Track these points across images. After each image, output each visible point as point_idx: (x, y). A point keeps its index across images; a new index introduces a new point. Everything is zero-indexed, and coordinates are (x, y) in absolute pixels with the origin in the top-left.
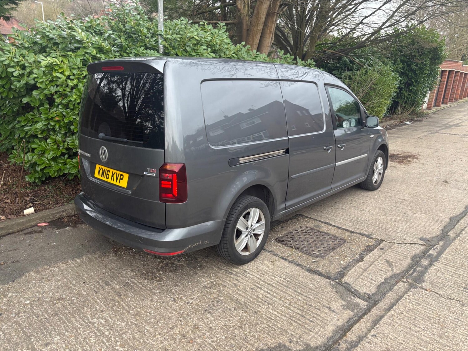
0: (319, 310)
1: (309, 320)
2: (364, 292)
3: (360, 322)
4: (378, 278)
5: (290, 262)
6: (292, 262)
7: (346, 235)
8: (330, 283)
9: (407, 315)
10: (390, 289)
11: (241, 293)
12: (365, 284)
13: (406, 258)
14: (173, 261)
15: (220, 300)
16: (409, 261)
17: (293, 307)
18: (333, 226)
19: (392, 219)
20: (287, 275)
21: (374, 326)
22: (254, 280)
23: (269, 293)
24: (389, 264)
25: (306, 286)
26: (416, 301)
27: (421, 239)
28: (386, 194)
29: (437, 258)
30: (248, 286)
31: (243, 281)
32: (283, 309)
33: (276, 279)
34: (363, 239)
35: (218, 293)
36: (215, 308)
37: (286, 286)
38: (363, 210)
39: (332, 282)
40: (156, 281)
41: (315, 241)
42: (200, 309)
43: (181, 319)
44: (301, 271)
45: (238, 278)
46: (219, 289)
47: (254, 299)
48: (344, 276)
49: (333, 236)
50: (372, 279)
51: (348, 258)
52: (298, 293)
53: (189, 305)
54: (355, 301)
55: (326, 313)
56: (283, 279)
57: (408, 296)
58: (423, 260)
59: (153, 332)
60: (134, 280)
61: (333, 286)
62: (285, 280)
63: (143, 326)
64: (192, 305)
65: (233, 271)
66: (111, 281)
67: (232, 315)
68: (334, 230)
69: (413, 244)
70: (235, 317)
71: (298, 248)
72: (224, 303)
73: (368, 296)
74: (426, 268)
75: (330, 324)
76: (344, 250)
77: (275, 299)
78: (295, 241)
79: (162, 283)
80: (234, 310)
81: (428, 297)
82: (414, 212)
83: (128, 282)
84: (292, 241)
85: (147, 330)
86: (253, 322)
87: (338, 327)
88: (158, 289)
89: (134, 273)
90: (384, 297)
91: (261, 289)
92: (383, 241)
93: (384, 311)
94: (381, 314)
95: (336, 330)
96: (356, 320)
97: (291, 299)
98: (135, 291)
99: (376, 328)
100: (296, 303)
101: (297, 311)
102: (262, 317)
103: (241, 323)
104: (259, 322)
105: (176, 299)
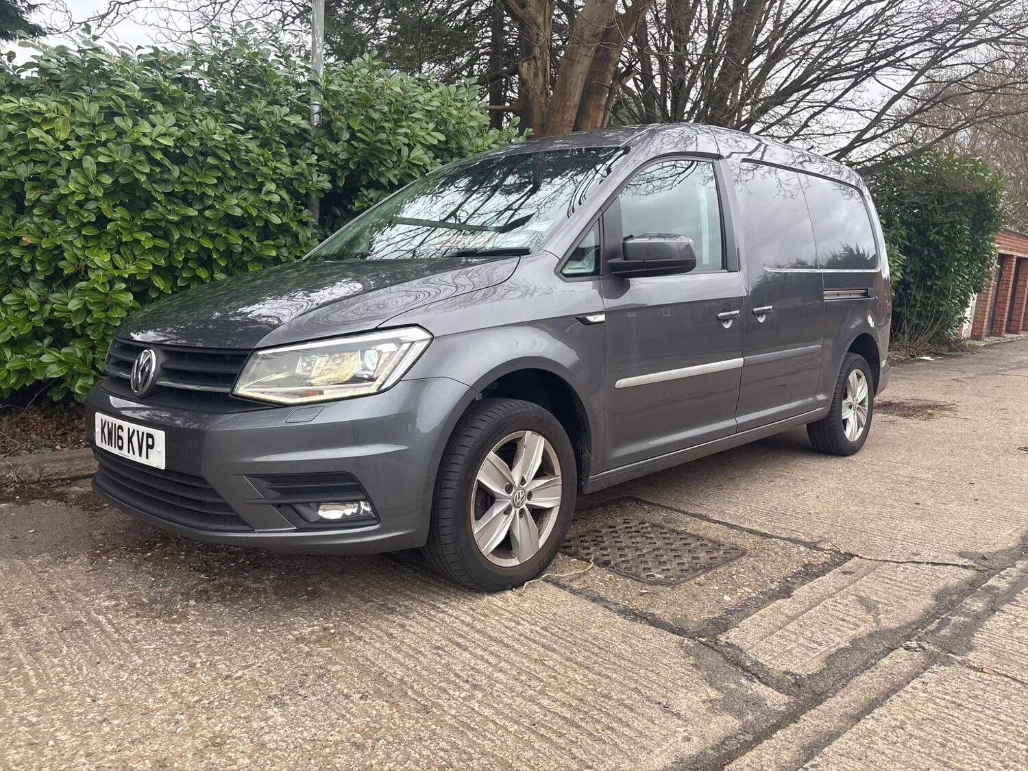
0: (632, 710)
1: (590, 734)
2: (783, 668)
3: (759, 747)
4: (832, 636)
5: (573, 592)
6: (581, 593)
7: (747, 542)
8: (681, 644)
9: (916, 733)
10: (866, 666)
11: (400, 656)
12: (790, 651)
13: (919, 596)
15: (329, 671)
16: (928, 601)
17: (549, 697)
18: (715, 522)
19: (880, 513)
20: (556, 621)
21: (806, 762)
22: (452, 629)
23: (487, 661)
24: (869, 606)
25: (607, 648)
26: (947, 697)
27: (962, 555)
28: (867, 467)
29: (1010, 596)
30: (429, 642)
31: (419, 629)
32: (517, 703)
33: (519, 627)
34: (795, 550)
35: (330, 655)
36: (302, 692)
37: (544, 646)
38: (803, 494)
39: (690, 643)
40: (165, 621)
41: (658, 549)
42: (257, 692)
43: (182, 717)
44: (600, 613)
45: (408, 622)
46: (337, 647)
47: (435, 673)
48: (725, 630)
49: (711, 541)
50: (810, 639)
51: (746, 589)
52: (576, 663)
53: (228, 681)
54: (750, 692)
55: (651, 720)
56: (542, 628)
57: (924, 683)
58: (968, 600)
59: (73, 748)
60: (101, 618)
61: (688, 652)
62: (547, 630)
63: (52, 730)
64: (236, 682)
65: (400, 606)
66: (35, 617)
67: (347, 712)
68: (717, 529)
69: (939, 564)
70: (355, 717)
71: (606, 564)
72: (338, 679)
73: (793, 681)
74: (979, 619)
75: (658, 751)
76: (738, 573)
77: (500, 676)
78: (601, 549)
79: (178, 627)
80: (361, 698)
81: (988, 689)
82: (944, 501)
83: (80, 622)
84: (592, 549)
85: (56, 740)
86: (408, 733)
87: (682, 759)
88: (156, 640)
89: (113, 603)
90: (845, 685)
91: (466, 649)
92: (852, 556)
93: (842, 721)
94: (832, 729)
95: (675, 766)
96: (746, 741)
97: (551, 677)
98: (86, 642)
99: (812, 766)
100: (562, 689)
101: (558, 710)
102: (440, 722)
103: (366, 736)
104: (426, 734)
105: (198, 665)
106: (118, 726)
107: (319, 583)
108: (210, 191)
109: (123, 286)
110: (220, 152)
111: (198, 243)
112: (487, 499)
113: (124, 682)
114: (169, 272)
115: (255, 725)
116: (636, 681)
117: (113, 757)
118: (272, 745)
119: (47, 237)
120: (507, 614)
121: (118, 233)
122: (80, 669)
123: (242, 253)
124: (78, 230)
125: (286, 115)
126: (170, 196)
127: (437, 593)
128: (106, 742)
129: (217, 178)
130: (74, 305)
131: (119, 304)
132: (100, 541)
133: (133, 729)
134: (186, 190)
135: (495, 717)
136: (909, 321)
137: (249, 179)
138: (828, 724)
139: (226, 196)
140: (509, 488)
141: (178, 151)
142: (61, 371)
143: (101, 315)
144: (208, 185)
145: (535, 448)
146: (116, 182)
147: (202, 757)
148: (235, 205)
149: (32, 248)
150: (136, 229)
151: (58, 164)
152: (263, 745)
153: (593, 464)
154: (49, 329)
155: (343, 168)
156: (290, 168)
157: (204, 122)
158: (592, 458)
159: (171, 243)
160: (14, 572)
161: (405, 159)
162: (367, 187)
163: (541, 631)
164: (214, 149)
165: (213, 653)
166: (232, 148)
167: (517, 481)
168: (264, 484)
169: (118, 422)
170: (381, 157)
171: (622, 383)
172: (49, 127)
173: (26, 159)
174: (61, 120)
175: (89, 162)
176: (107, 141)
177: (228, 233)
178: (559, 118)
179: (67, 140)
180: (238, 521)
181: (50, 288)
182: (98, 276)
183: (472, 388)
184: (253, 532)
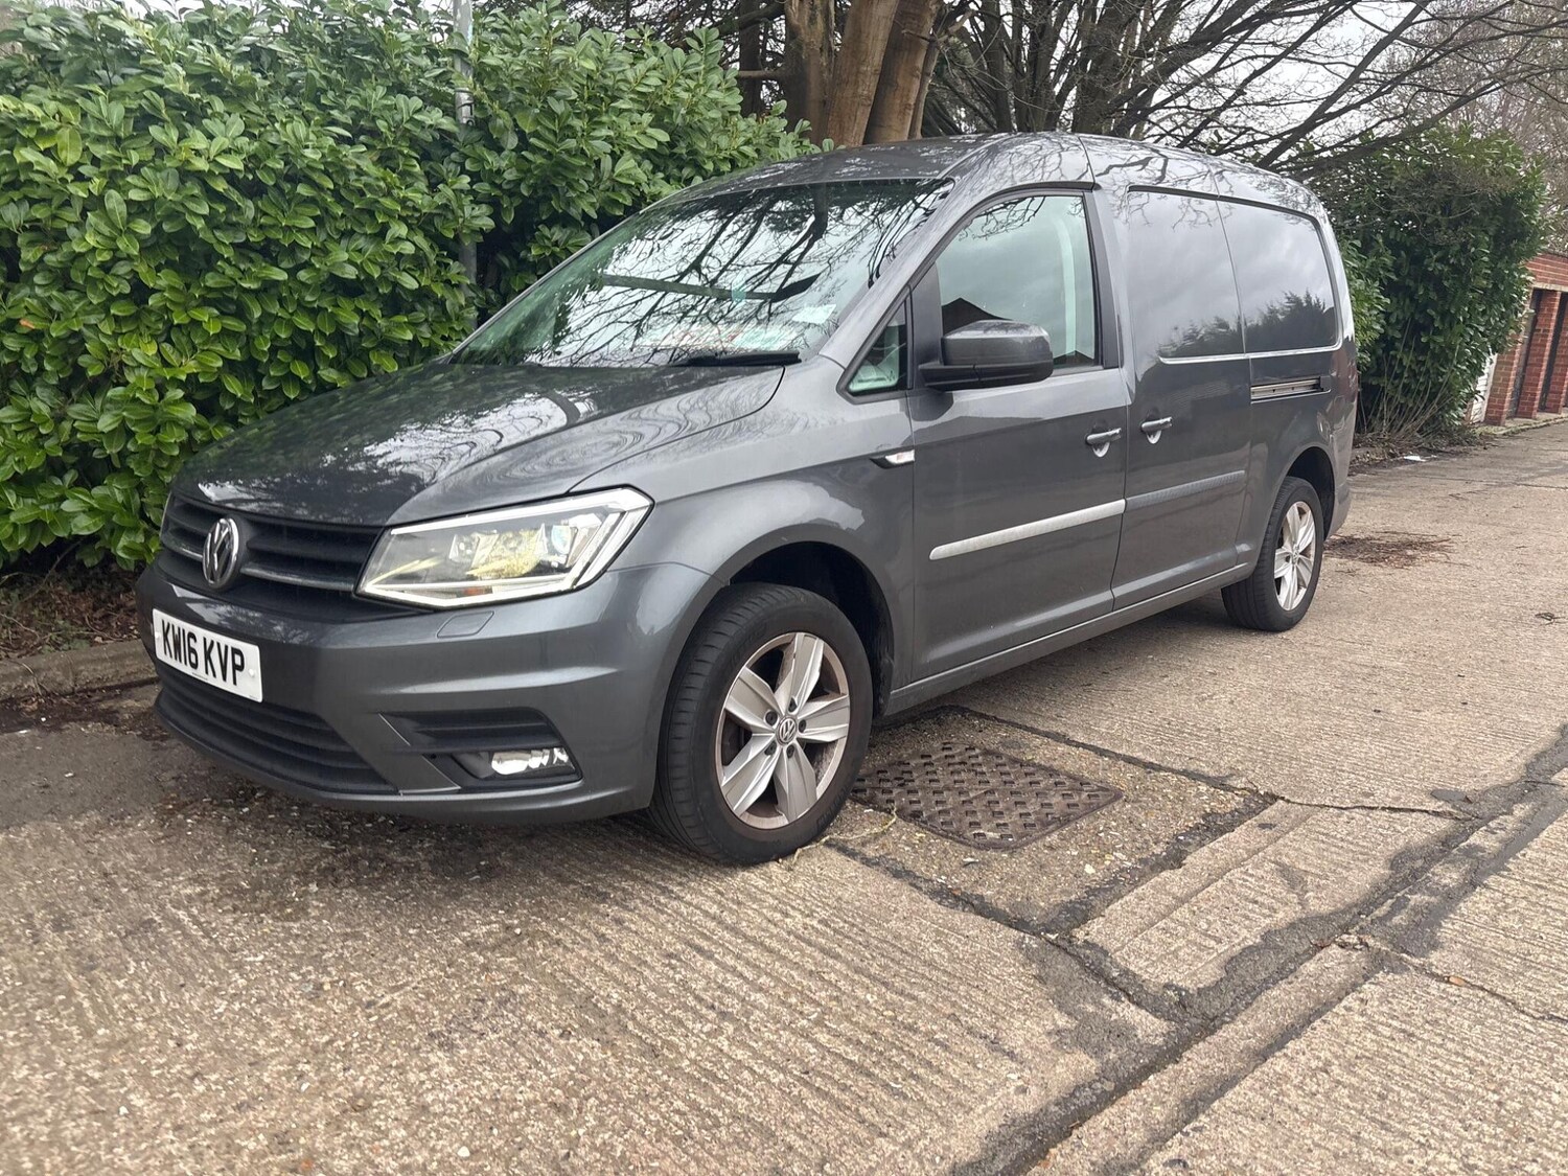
0: (946, 1048)
1: (886, 1086)
2: (1164, 980)
3: (1122, 1100)
4: (1236, 928)
5: (867, 861)
6: (877, 864)
7: (1122, 777)
8: (1019, 944)
9: (1346, 1078)
10: (1283, 973)
11: (616, 969)
12: (1175, 953)
13: (1366, 861)
14: (382, 851)
15: (514, 994)
16: (1378, 870)
17: (829, 1030)
18: (1078, 745)
19: (1321, 728)
20: (840, 909)
21: (1186, 1122)
22: (691, 925)
23: (741, 975)
24: (1292, 878)
25: (913, 952)
26: (1395, 1023)
27: (1435, 795)
28: (1308, 649)
29: (1499, 862)
30: (658, 946)
31: (643, 926)
32: (784, 1040)
33: (788, 920)
34: (1192, 791)
35: (516, 968)
36: (477, 1026)
37: (823, 950)
38: (1211, 697)
39: (1031, 942)
40: (275, 918)
41: (991, 792)
42: (413, 1027)
43: (307, 1067)
44: (904, 897)
45: (627, 915)
46: (525, 956)
47: (666, 994)
48: (1085, 921)
49: (1070, 777)
50: (1205, 934)
51: (1119, 855)
52: (869, 976)
53: (371, 1011)
54: (1114, 1017)
55: (973, 1063)
56: (820, 922)
57: (1362, 1000)
58: (1438, 869)
59: (154, 1119)
60: (181, 914)
61: (1030, 956)
62: (827, 925)
63: (122, 1091)
64: (383, 1012)
65: (615, 889)
66: (85, 915)
67: (542, 1057)
68: (1080, 758)
69: (1400, 810)
70: (554, 1065)
71: (916, 815)
72: (527, 1006)
73: (1177, 999)
74: (1451, 898)
75: (980, 1109)
76: (1108, 828)
77: (759, 997)
78: (909, 792)
79: (295, 927)
80: (561, 1036)
81: (1454, 1009)
82: (1417, 705)
83: (152, 921)
84: (896, 791)
85: (130, 1107)
86: (628, 1088)
87: (1014, 1121)
88: (265, 949)
89: (198, 890)
90: (1248, 1005)
91: (710, 956)
92: (1275, 798)
93: (1241, 1060)
94: (1226, 1072)
95: (1003, 1131)
96: (1104, 1091)
97: (832, 998)
98: (163, 953)
99: (1195, 1129)
100: (848, 1018)
101: (841, 1049)
102: (674, 1070)
103: (570, 1093)
104: (654, 1089)
105: (327, 987)
106: (216, 1083)
107: (497, 853)
108: (304, 239)
109: (180, 393)
110: (315, 176)
111: (290, 324)
112: (740, 735)
113: (221, 1014)
114: (249, 369)
115: (412, 1077)
116: (954, 1004)
117: (212, 1131)
118: (437, 1108)
119: (58, 319)
120: (771, 901)
121: (167, 310)
122: (156, 996)
123: (361, 334)
124: (105, 308)
125: (418, 111)
126: (242, 248)
127: (669, 868)
128: (201, 1108)
129: (314, 218)
130: (106, 423)
131: (175, 422)
132: (172, 789)
133: (238, 1086)
134: (267, 239)
135: (752, 1063)
136: (1390, 401)
137: (365, 218)
138: (1222, 1065)
139: (331, 246)
140: (772, 717)
141: (251, 177)
142: (95, 524)
143: (149, 440)
144: (300, 230)
145: (809, 655)
146: (157, 230)
147: (338, 1128)
148: (343, 261)
149: (36, 336)
150: (194, 303)
151: (67, 203)
152: (425, 1108)
153: (895, 675)
154: (72, 459)
155: (511, 194)
156: (428, 198)
157: (289, 127)
158: (895, 664)
159: (249, 324)
160: (49, 843)
161: (606, 175)
162: (550, 224)
163: (819, 927)
164: (308, 172)
165: (348, 967)
166: (334, 168)
167: (783, 706)
168: (409, 725)
169: (189, 627)
170: (570, 176)
171: (940, 552)
172: (48, 145)
173: (16, 196)
174: (65, 133)
175: (114, 200)
176: (141, 164)
177: (336, 306)
178: (849, 92)
179: (79, 164)
180: (374, 777)
181: (69, 395)
182: (140, 378)
183: (714, 577)
184: (396, 793)
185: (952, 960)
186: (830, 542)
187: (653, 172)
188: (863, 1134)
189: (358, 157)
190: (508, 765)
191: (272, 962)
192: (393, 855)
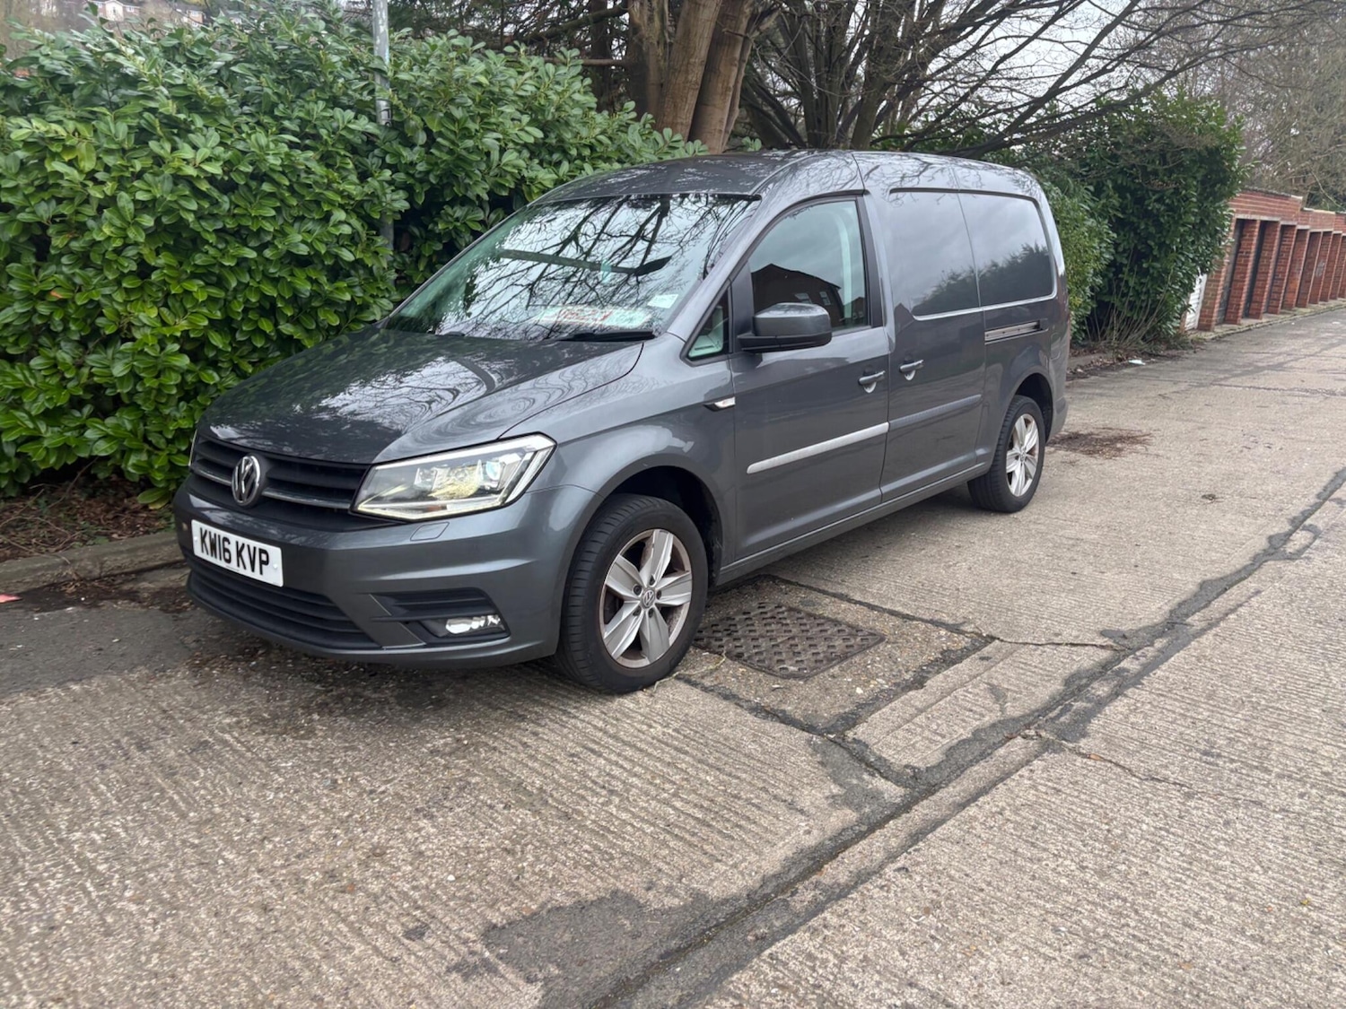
0: (759, 808)
1: (720, 832)
4: (956, 728)
5: (705, 689)
6: (712, 690)
7: (887, 626)
8: (809, 741)
10: (984, 755)
11: (536, 765)
12: (913, 745)
13: (1049, 681)
14: (359, 690)
15: (469, 783)
16: (1056, 687)
17: (682, 800)
18: (856, 603)
20: (688, 722)
22: (585, 735)
23: (622, 767)
24: (997, 694)
25: (737, 748)
27: (1104, 633)
29: (1137, 679)
30: (563, 749)
31: (553, 737)
32: (652, 806)
33: (652, 730)
34: (935, 635)
35: (468, 767)
36: (447, 804)
37: (676, 749)
38: (955, 565)
39: (818, 740)
40: (293, 738)
41: (793, 638)
42: (404, 805)
43: (338, 831)
44: (731, 712)
45: (540, 730)
46: (473, 758)
47: (572, 780)
48: (854, 725)
49: (849, 626)
51: (880, 680)
52: (708, 765)
53: (374, 796)
54: (870, 786)
55: (777, 817)
56: (674, 730)
58: (1096, 684)
59: (243, 865)
60: (227, 737)
61: (816, 749)
62: (679, 732)
63: (216, 850)
64: (382, 796)
65: (530, 712)
67: (493, 821)
68: (857, 612)
69: (1077, 645)
70: (502, 826)
71: (739, 656)
72: (479, 790)
74: (1101, 704)
75: (781, 844)
76: (873, 662)
77: (635, 780)
78: (734, 639)
79: (309, 743)
80: (505, 808)
82: (1102, 569)
83: (207, 742)
84: (725, 639)
86: (552, 838)
87: (802, 850)
88: (291, 758)
89: (234, 720)
91: (600, 755)
92: (993, 639)
95: (795, 856)
96: (860, 831)
97: (684, 780)
98: (221, 763)
100: (695, 791)
101: (691, 811)
102: (581, 827)
103: (514, 842)
104: (570, 838)
105: (340, 782)
106: (279, 842)
107: (443, 690)
108: (268, 225)
109: (176, 347)
110: (276, 176)
111: (258, 290)
112: (616, 602)
113: (271, 800)
114: (226, 325)
115: (409, 836)
116: (764, 781)
117: (284, 872)
118: (429, 853)
119: (80, 290)
120: (639, 717)
121: (165, 283)
122: (224, 791)
123: (311, 297)
124: (118, 282)
125: (351, 121)
126: (221, 233)
127: (567, 697)
128: (273, 858)
129: (274, 208)
130: (119, 370)
131: (172, 369)
132: (197, 649)
133: (294, 844)
134: (239, 226)
135: (633, 821)
136: (1118, 314)
137: (313, 207)
139: (288, 229)
140: (638, 589)
141: (227, 179)
142: (110, 447)
143: (153, 383)
144: (265, 218)
145: (663, 545)
146: (158, 221)
147: (367, 866)
148: (298, 242)
149: (62, 303)
150: (184, 276)
151: (87, 202)
152: (421, 853)
153: (724, 556)
155: (421, 181)
156: (359, 188)
157: (253, 137)
158: (723, 549)
159: (227, 290)
160: (115, 690)
161: (495, 165)
162: (452, 204)
163: (674, 734)
164: (271, 173)
165: (351, 769)
166: (289, 168)
167: (645, 582)
168: (391, 602)
169: (223, 534)
170: (468, 168)
171: (754, 467)
172: (71, 157)
173: (46, 196)
174: (83, 146)
175: (124, 200)
176: (143, 171)
177: (292, 275)
178: (681, 79)
179: (94, 171)
180: (364, 638)
181: (86, 348)
182: (146, 335)
183: (598, 494)
184: (380, 648)
185: (764, 753)
186: (677, 465)
187: (531, 159)
188: (706, 861)
189: (306, 159)
190: (457, 627)
191: (299, 766)
192: (367, 693)
